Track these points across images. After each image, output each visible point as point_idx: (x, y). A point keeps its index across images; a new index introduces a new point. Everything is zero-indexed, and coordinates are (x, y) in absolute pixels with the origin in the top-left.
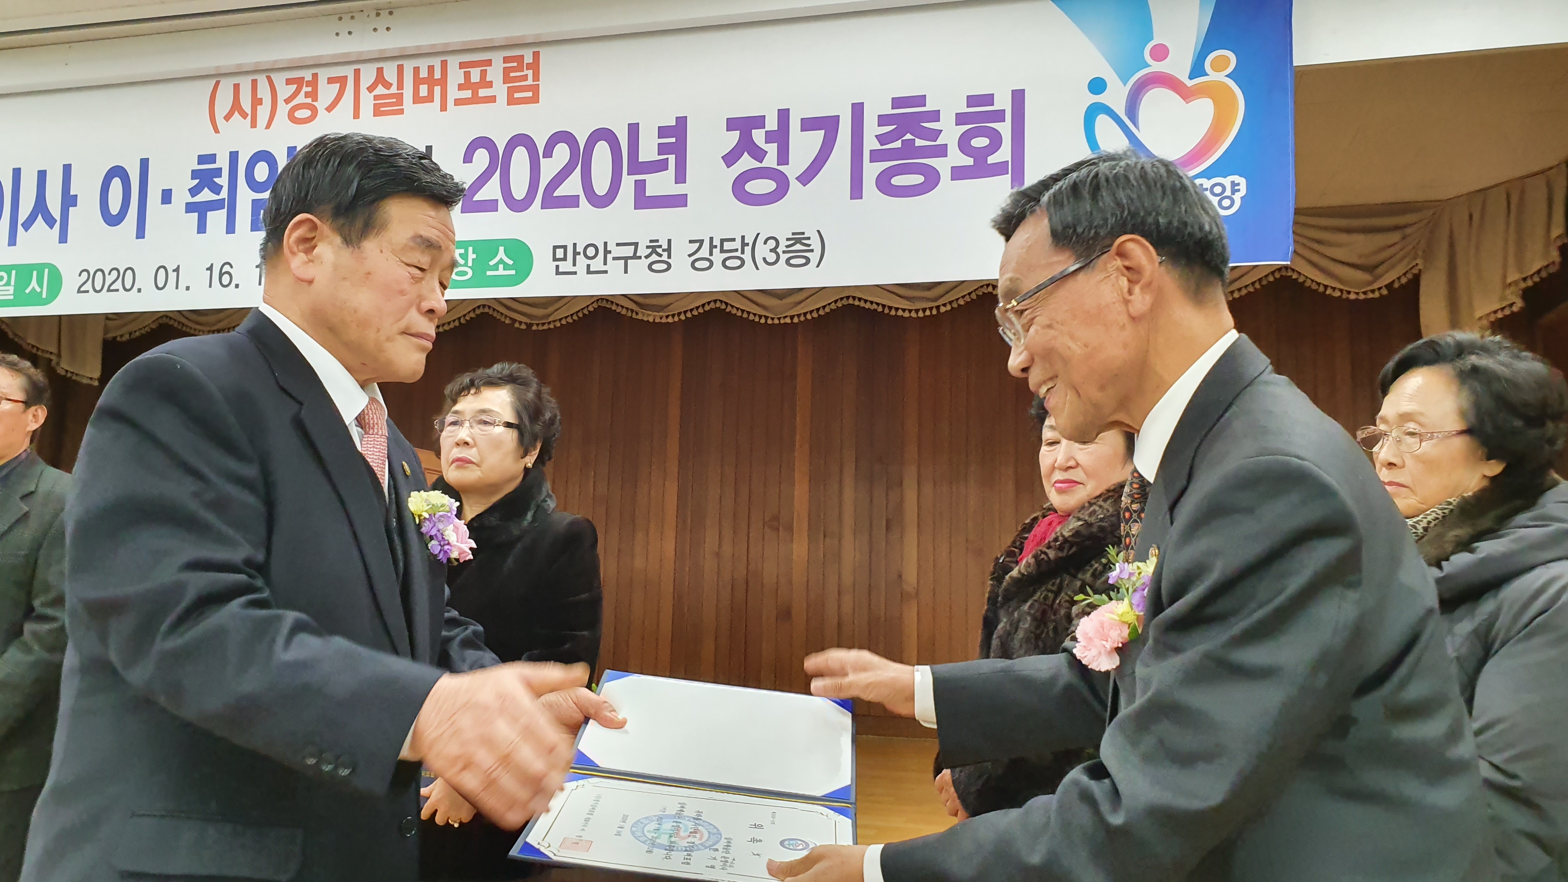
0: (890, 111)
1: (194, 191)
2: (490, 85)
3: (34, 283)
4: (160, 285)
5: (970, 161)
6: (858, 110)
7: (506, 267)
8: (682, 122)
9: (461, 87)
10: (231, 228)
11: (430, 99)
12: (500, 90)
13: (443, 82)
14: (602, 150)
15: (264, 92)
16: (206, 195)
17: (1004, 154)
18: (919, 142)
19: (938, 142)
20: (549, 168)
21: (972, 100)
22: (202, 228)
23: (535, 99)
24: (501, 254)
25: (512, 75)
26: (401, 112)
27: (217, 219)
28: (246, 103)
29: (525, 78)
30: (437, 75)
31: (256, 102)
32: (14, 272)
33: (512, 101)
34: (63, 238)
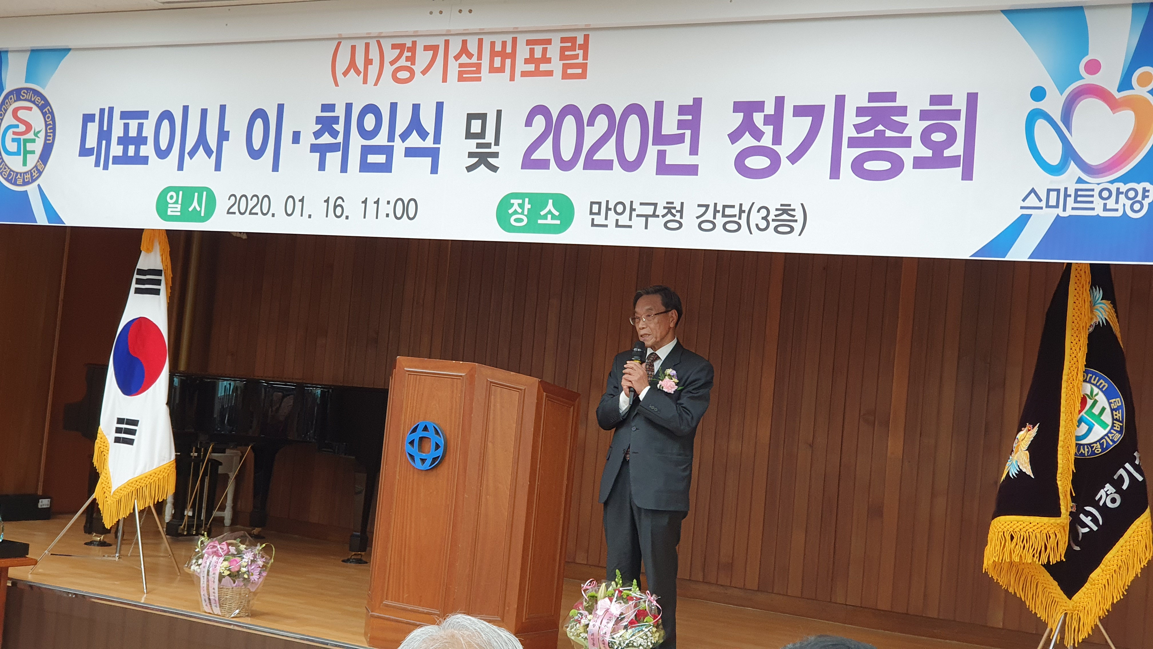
0: (866, 104)
1: (317, 135)
2: (549, 61)
3: (195, 203)
4: (289, 212)
5: (929, 153)
6: (840, 101)
7: (554, 217)
8: (698, 102)
9: (527, 61)
10: (344, 169)
11: (501, 70)
12: (556, 65)
13: (513, 56)
14: (633, 123)
15: (374, 54)
16: (326, 139)
17: (957, 149)
18: (889, 133)
19: (905, 134)
20: (592, 135)
21: (935, 100)
22: (322, 167)
23: (583, 76)
24: (550, 206)
25: (567, 53)
26: (479, 79)
27: (334, 159)
28: (360, 63)
29: (576, 57)
30: (509, 50)
31: (368, 62)
32: (181, 193)
33: (565, 76)
34: (218, 168)
